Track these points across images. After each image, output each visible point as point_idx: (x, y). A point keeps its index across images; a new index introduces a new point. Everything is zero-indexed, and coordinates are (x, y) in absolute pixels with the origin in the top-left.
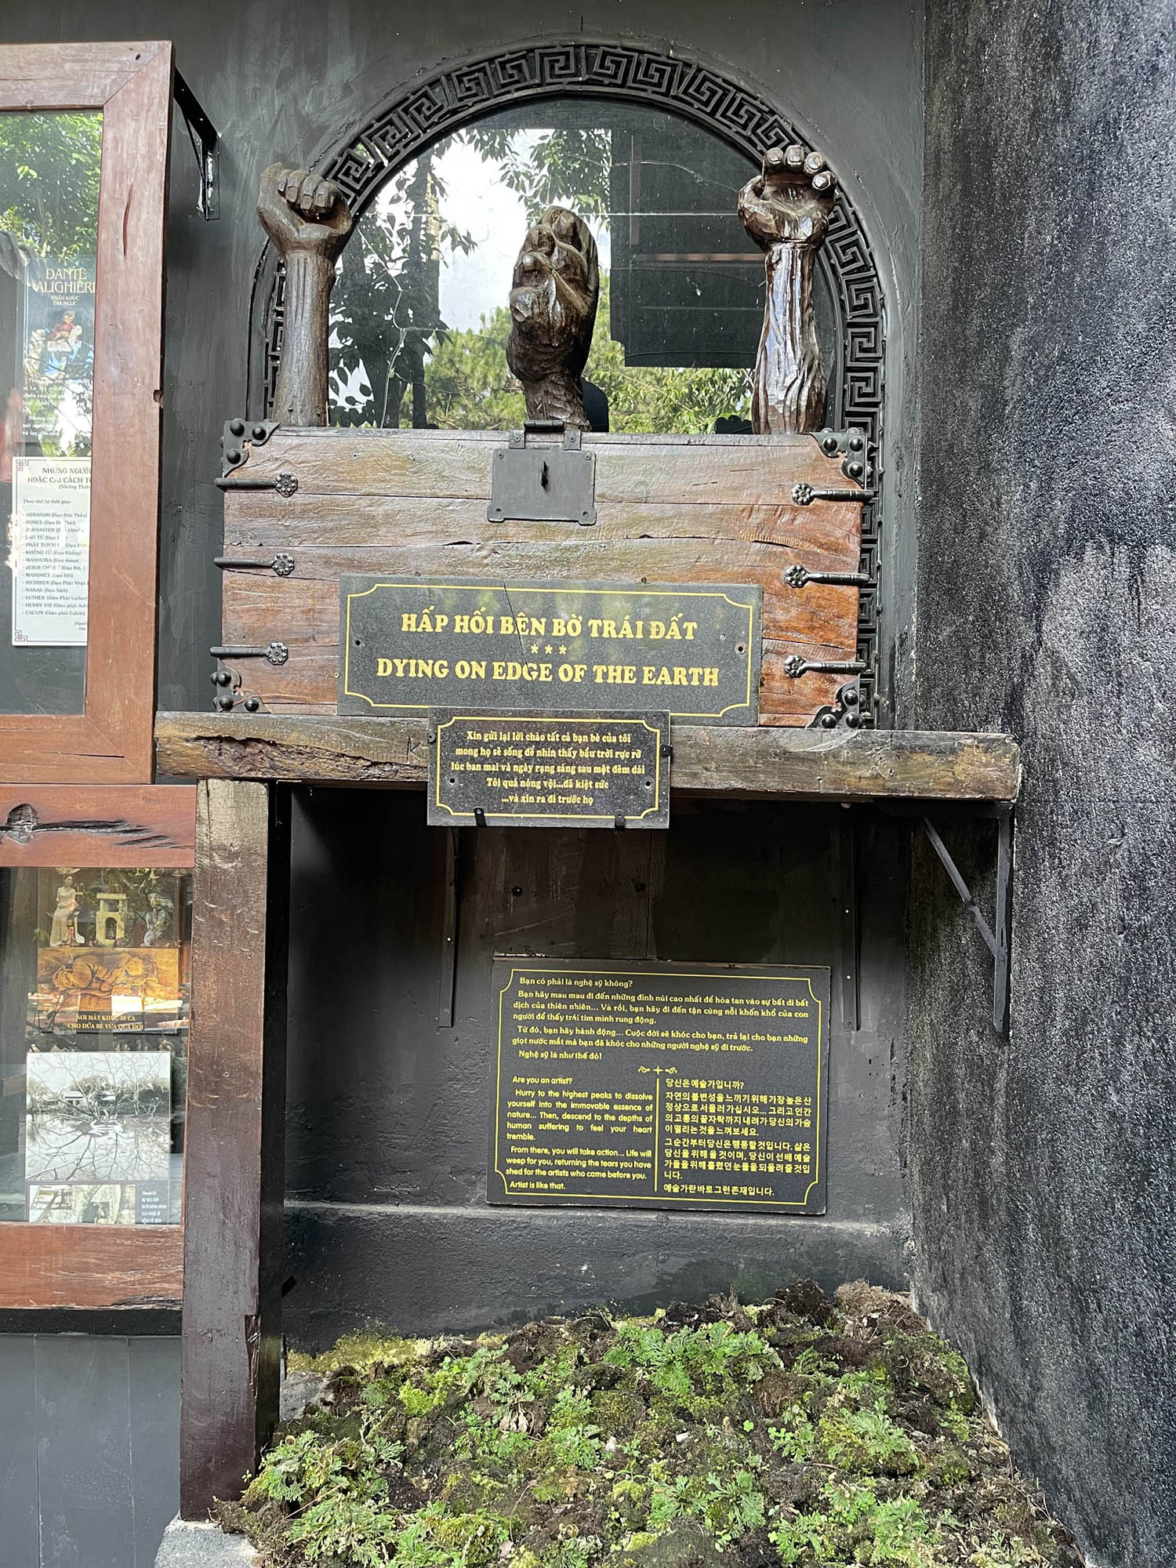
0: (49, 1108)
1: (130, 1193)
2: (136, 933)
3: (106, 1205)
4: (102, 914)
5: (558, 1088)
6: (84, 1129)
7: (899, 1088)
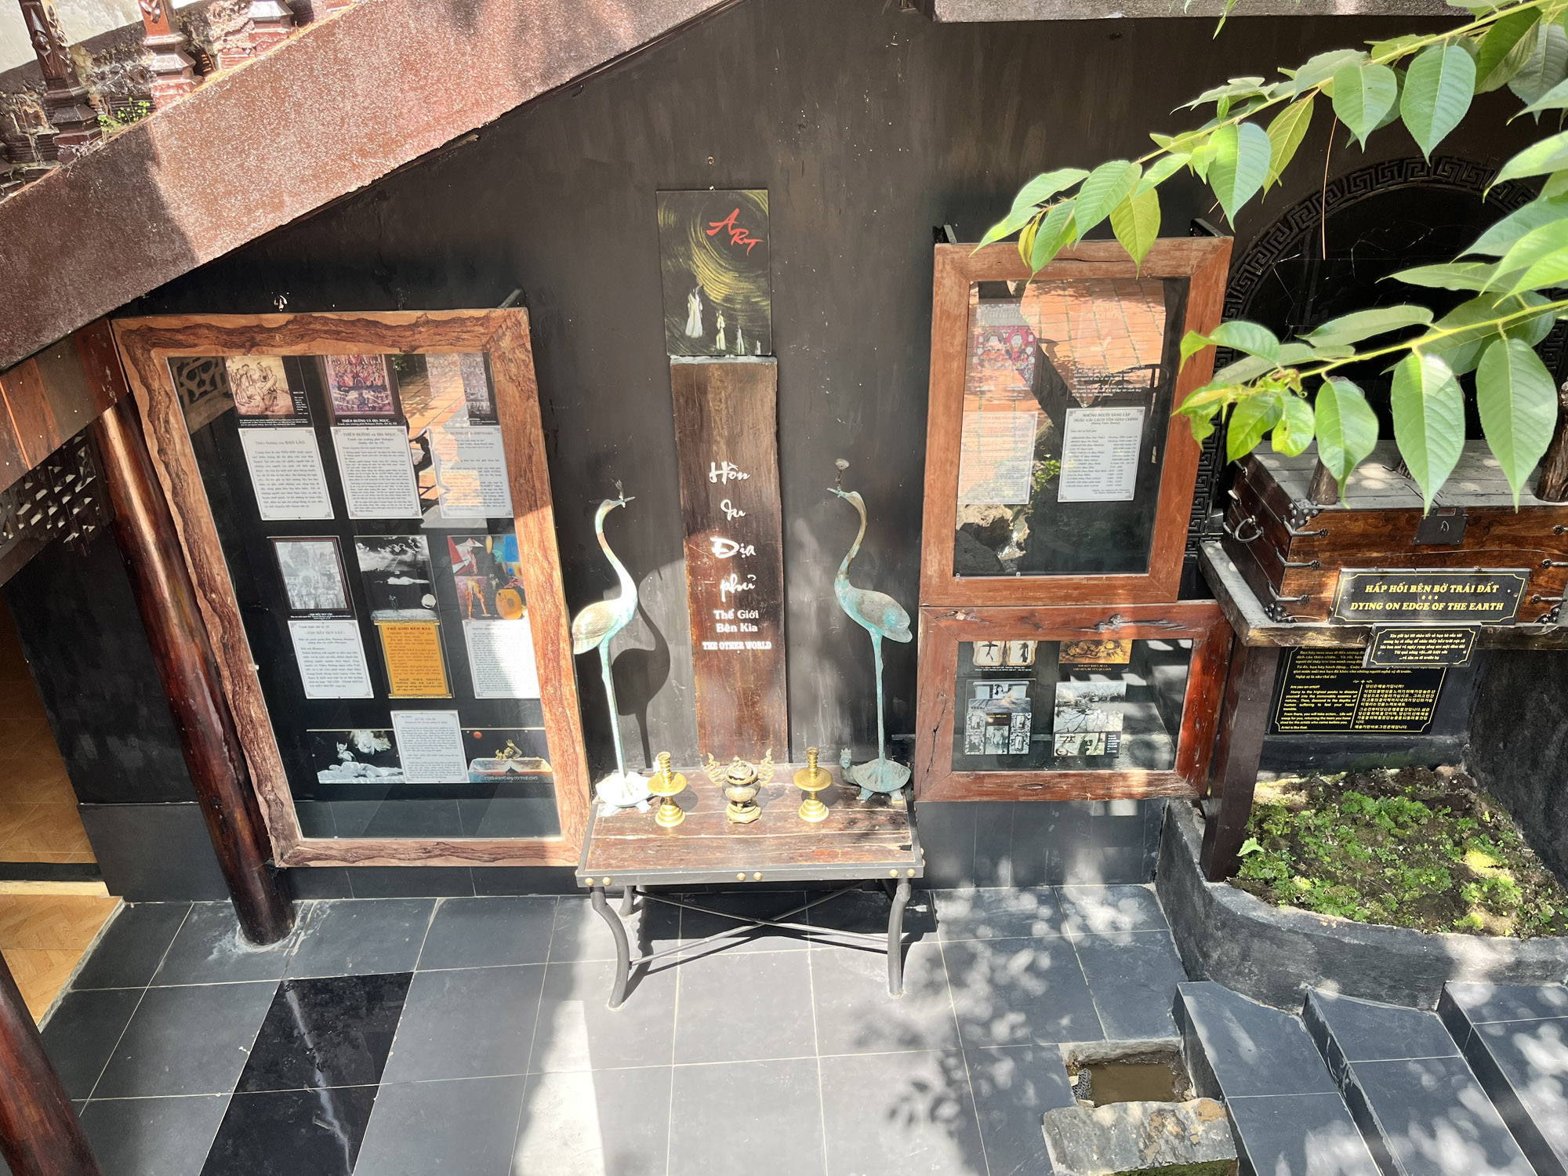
0: (1067, 704)
1: (1103, 736)
3: (1091, 741)
5: (1312, 690)
6: (1083, 712)
7: (1477, 683)
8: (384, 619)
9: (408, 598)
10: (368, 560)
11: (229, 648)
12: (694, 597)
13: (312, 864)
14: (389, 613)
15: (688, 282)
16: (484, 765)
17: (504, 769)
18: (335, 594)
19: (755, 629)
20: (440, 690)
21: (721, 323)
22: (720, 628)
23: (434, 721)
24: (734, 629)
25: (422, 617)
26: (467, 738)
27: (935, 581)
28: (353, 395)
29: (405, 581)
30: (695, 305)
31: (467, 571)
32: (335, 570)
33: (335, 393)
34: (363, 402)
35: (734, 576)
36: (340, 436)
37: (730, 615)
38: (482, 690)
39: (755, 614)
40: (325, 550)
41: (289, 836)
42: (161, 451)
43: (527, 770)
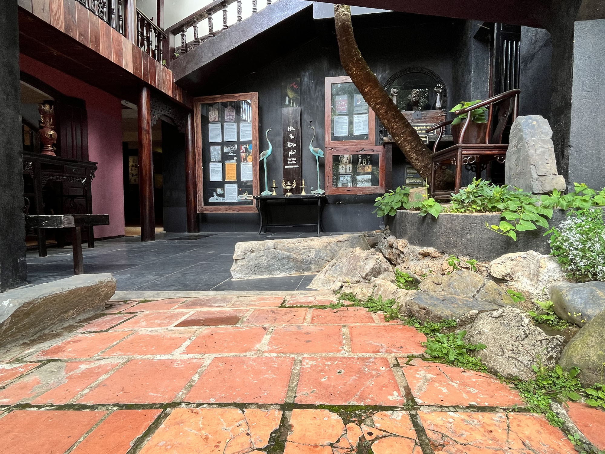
0: (359, 181)
2: (367, 163)
4: (364, 162)
6: (362, 183)
8: (227, 163)
9: (232, 158)
10: (226, 150)
11: (198, 160)
12: (284, 156)
13: (204, 212)
14: (228, 161)
15: (286, 95)
16: (240, 197)
17: (245, 198)
18: (219, 158)
19: (295, 163)
20: (235, 179)
21: (292, 102)
22: (289, 163)
23: (232, 186)
24: (291, 163)
25: (234, 162)
26: (238, 190)
27: (327, 142)
28: (229, 117)
29: (232, 154)
30: (287, 99)
31: (243, 152)
32: (220, 152)
33: (226, 117)
34: (230, 118)
35: (292, 151)
36: (225, 125)
37: (290, 160)
38: (243, 179)
39: (295, 159)
40: (219, 147)
41: (201, 205)
42: (196, 121)
43: (249, 198)
